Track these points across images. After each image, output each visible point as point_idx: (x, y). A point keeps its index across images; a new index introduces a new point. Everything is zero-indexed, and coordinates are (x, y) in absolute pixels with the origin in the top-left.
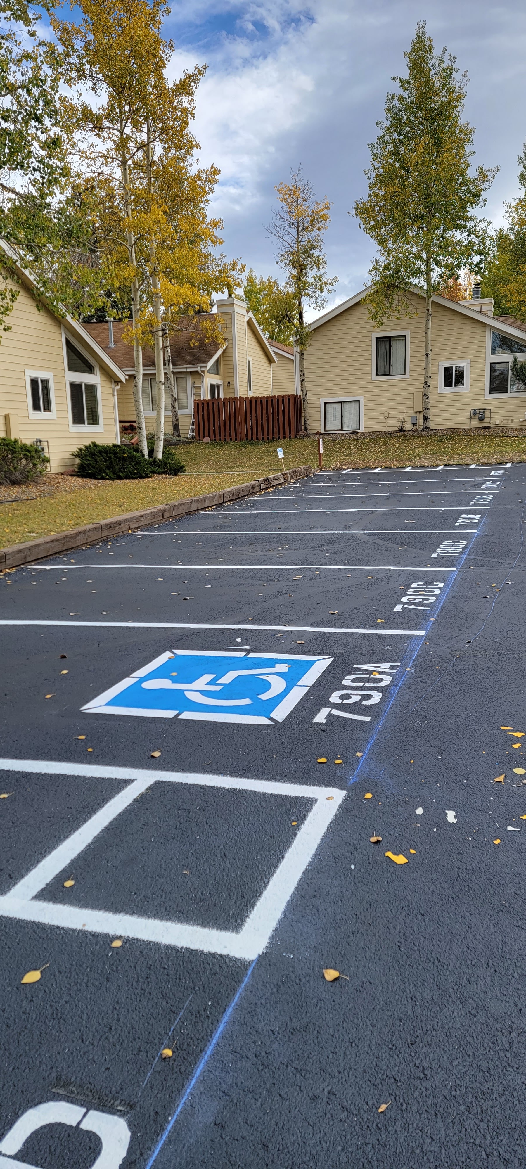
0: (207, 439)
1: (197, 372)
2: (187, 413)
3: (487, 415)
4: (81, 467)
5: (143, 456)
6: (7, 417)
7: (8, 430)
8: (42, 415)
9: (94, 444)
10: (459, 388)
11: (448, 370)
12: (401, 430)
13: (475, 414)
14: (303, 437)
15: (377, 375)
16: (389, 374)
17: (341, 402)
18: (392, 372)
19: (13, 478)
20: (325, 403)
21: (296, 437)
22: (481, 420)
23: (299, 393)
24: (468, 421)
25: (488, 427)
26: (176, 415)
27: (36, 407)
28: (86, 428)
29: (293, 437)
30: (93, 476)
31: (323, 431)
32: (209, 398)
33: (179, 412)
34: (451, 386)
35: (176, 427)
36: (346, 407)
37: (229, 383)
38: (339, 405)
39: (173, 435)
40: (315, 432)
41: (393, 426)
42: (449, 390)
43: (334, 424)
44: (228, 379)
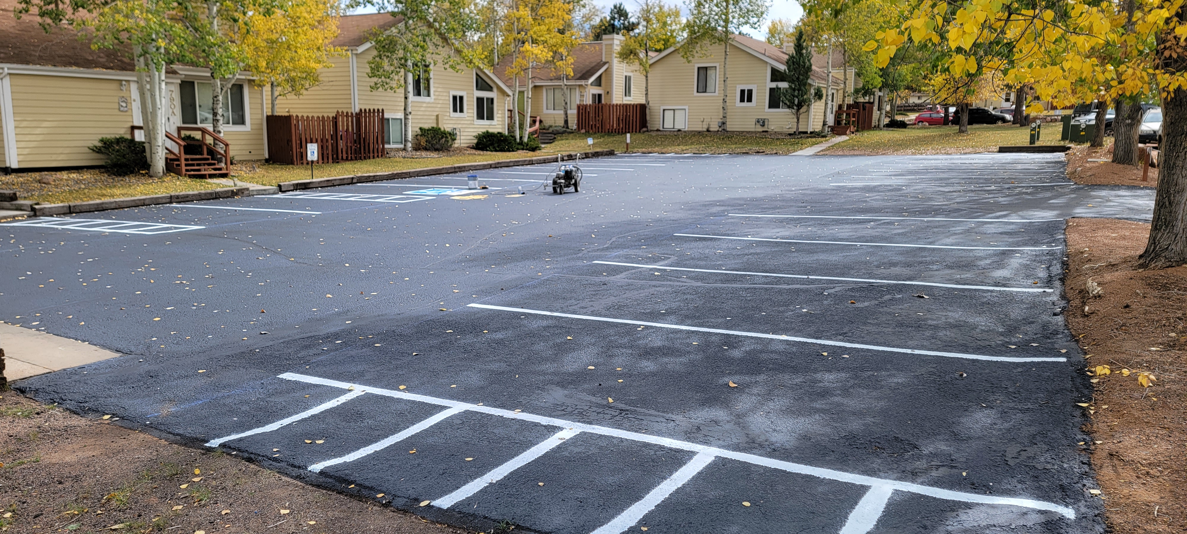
0: (583, 131)
1: (582, 85)
2: (573, 113)
3: (766, 123)
4: (477, 144)
5: (515, 139)
6: (437, 116)
7: (437, 123)
8: (458, 114)
9: (487, 132)
10: (749, 104)
11: (742, 92)
12: (708, 131)
13: (758, 122)
14: (644, 132)
15: (698, 92)
16: (705, 92)
17: (674, 110)
18: (708, 91)
19: (436, 147)
20: (664, 110)
21: (640, 132)
22: (763, 125)
23: (643, 102)
24: (754, 126)
25: (766, 132)
26: (566, 114)
27: (455, 110)
28: (485, 122)
29: (638, 131)
30: (482, 149)
31: (661, 129)
32: (591, 102)
33: (569, 112)
34: (744, 101)
35: (566, 122)
36: (676, 112)
37: (608, 92)
38: (672, 111)
39: (564, 127)
40: (655, 129)
41: (702, 128)
42: (743, 104)
43: (668, 125)
44: (608, 90)
